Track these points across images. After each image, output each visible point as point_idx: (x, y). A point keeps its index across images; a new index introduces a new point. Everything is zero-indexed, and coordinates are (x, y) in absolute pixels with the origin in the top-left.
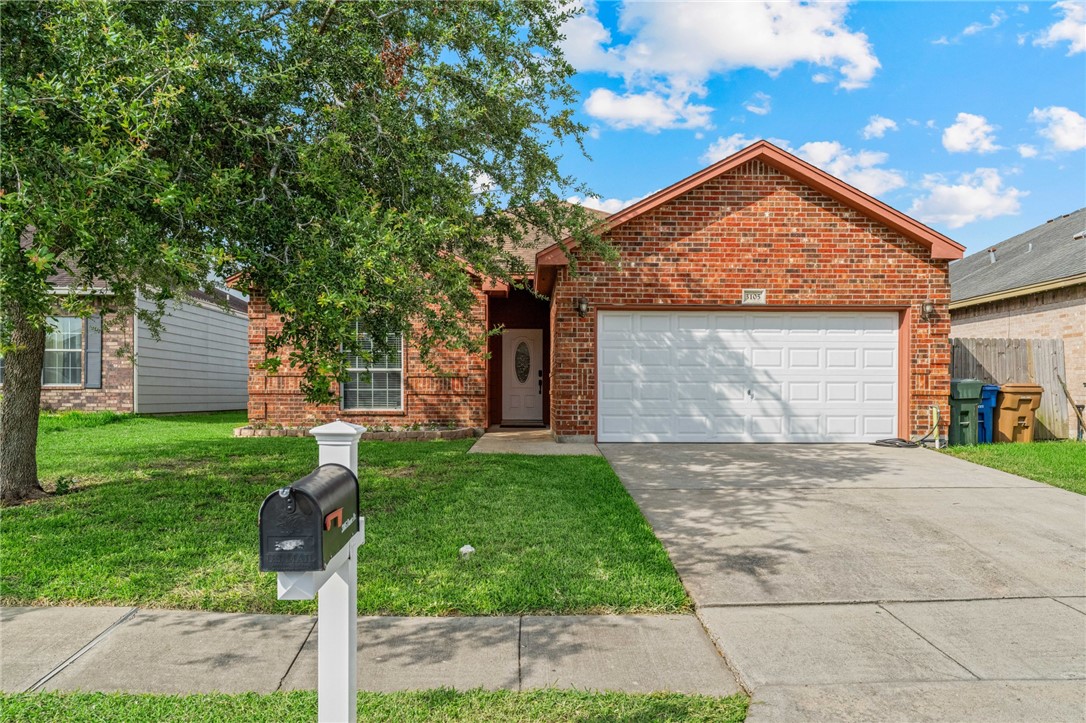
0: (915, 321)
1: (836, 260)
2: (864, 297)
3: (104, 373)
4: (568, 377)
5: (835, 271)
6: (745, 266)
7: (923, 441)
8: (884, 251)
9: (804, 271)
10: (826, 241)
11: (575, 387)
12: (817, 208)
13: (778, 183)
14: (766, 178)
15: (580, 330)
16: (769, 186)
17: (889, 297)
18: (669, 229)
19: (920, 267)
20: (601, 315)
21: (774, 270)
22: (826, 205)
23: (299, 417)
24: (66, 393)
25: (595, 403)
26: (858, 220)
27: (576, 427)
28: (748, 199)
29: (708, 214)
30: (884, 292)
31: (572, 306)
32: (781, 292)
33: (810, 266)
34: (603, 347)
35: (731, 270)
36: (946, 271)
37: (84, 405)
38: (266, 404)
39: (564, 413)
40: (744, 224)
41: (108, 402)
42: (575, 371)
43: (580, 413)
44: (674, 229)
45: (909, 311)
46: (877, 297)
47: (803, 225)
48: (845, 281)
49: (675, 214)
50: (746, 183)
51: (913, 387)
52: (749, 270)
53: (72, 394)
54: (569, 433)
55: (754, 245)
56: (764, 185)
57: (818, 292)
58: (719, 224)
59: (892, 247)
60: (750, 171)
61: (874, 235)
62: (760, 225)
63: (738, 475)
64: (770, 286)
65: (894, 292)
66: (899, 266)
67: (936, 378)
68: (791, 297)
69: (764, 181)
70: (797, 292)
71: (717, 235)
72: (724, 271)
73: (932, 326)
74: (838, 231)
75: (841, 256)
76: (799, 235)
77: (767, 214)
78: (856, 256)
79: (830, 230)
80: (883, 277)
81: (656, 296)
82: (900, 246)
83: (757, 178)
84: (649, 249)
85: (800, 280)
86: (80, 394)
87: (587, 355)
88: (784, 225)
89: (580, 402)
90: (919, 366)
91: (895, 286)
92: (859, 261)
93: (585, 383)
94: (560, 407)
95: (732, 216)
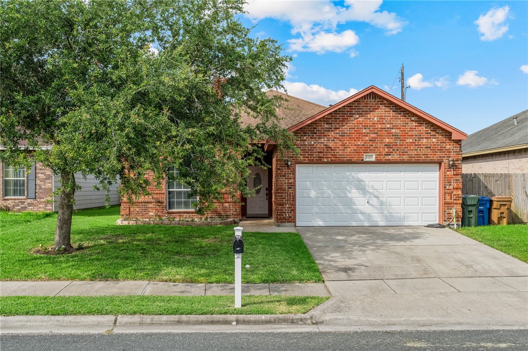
0: (445, 168)
1: (408, 140)
2: (421, 157)
3: (37, 191)
4: (282, 196)
5: (408, 145)
6: (365, 143)
7: (449, 225)
8: (431, 135)
9: (393, 145)
10: (403, 131)
11: (285, 201)
12: (399, 115)
13: (381, 104)
14: (375, 102)
15: (288, 174)
16: (376, 105)
17: (433, 157)
18: (329, 126)
19: (448, 143)
20: (297, 166)
21: (379, 145)
22: (403, 114)
23: (146, 214)
24: (17, 201)
25: (295, 208)
26: (418, 121)
27: (286, 219)
28: (367, 111)
29: (348, 119)
30: (431, 155)
31: (284, 163)
32: (382, 155)
33: (396, 143)
34: (299, 181)
35: (358, 145)
36: (460, 145)
37: (27, 208)
38: (129, 208)
39: (280, 213)
40: (365, 123)
41: (39, 206)
42: (285, 193)
43: (288, 212)
44: (332, 126)
45: (443, 164)
46: (428, 157)
47: (393, 124)
48: (413, 150)
49: (332, 119)
50: (365, 104)
51: (445, 200)
52: (367, 145)
53: (20, 202)
54: (282, 222)
55: (369, 133)
56: (374, 105)
57: (400, 155)
58: (353, 124)
59: (434, 134)
60: (367, 98)
61: (426, 128)
62: (372, 124)
63: (356, 240)
64: (377, 152)
65: (436, 155)
66: (438, 143)
67: (455, 195)
68: (387, 157)
69: (374, 103)
70: (390, 155)
71: (352, 128)
72: (355, 145)
73: (453, 171)
74: (409, 126)
75: (410, 138)
76: (391, 128)
77: (376, 119)
78: (418, 138)
79: (406, 126)
80: (430, 147)
81: (323, 157)
82: (438, 133)
83: (371, 102)
84: (320, 136)
85: (391, 150)
86: (24, 202)
87: (291, 186)
88: (383, 124)
89: (288, 208)
90: (447, 189)
91: (436, 152)
92: (419, 140)
93: (290, 198)
94: (278, 210)
95: (359, 119)
